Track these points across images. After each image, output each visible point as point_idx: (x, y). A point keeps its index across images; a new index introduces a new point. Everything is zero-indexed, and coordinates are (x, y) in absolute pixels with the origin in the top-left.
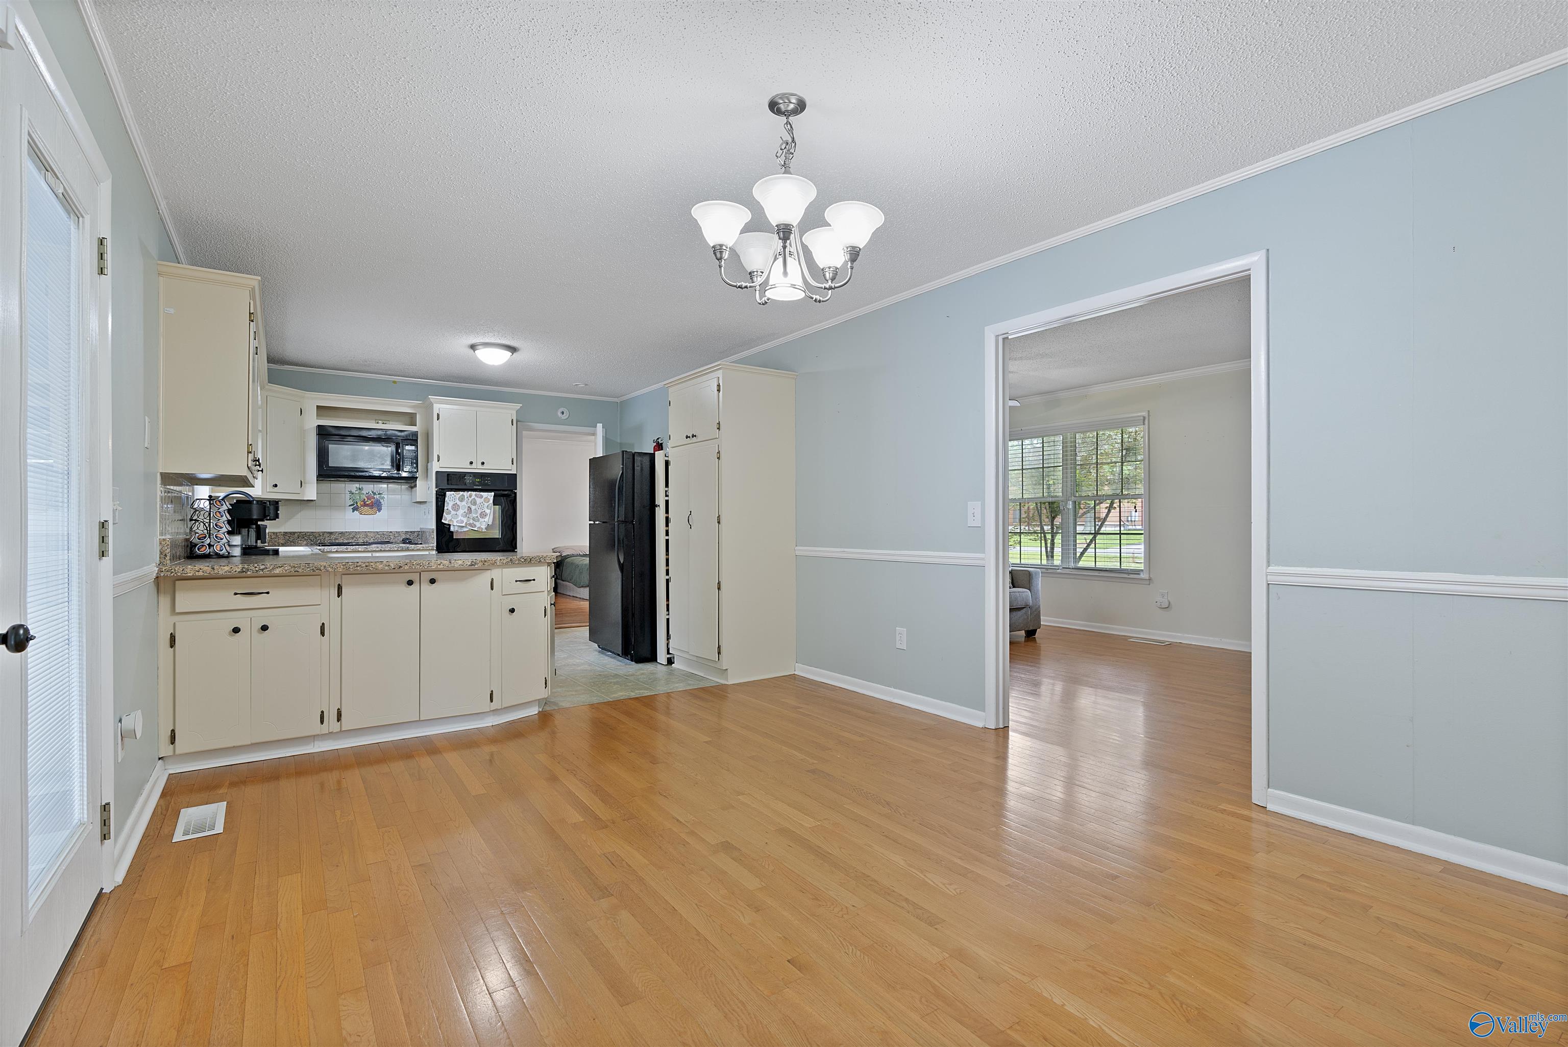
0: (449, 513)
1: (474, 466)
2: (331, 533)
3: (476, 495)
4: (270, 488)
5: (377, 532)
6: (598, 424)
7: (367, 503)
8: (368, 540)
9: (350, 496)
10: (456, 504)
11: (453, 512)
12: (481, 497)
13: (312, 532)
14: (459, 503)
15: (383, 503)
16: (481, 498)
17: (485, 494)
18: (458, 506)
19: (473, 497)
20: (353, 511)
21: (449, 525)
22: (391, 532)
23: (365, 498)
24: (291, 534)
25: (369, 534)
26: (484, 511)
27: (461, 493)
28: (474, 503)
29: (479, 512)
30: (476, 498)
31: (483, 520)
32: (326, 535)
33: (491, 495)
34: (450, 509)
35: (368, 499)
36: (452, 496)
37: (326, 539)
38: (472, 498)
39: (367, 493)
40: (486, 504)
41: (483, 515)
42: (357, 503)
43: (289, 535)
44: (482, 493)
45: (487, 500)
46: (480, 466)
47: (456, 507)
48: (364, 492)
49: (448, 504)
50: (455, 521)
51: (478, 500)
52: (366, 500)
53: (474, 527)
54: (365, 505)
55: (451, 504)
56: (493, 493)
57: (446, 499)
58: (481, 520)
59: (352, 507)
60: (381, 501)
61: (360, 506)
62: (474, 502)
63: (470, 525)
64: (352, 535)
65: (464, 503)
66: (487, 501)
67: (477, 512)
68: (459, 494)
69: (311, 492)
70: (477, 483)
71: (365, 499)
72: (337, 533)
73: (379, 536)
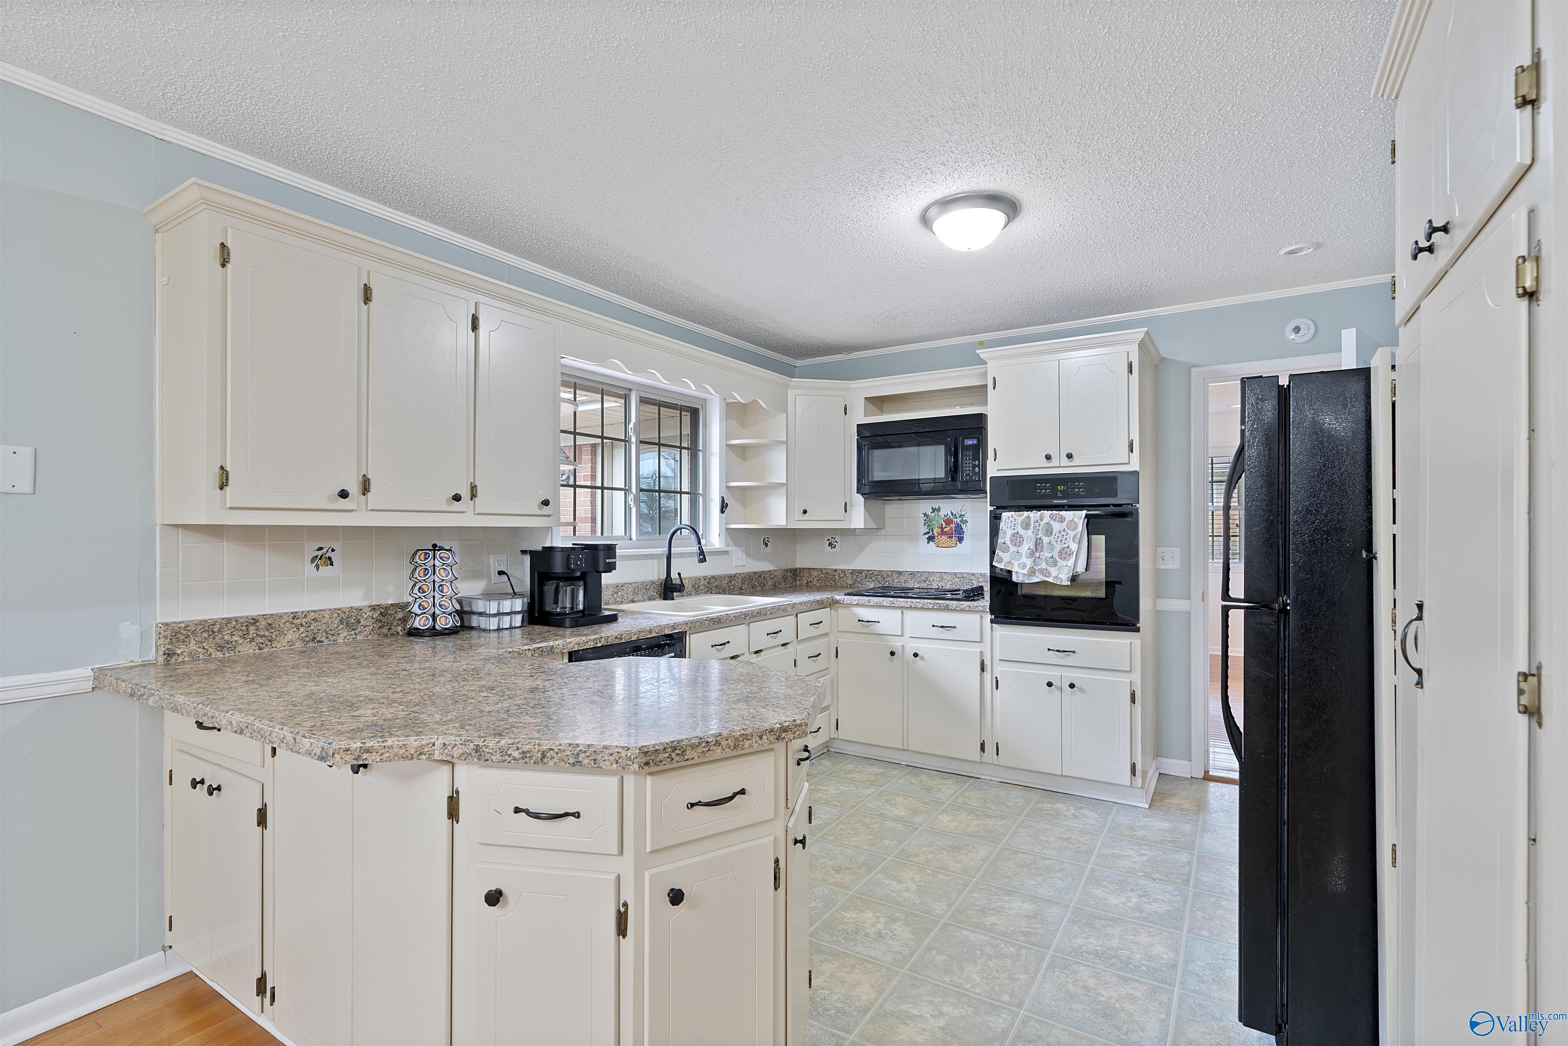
0: (1006, 550)
1: (1055, 462)
2: (900, 573)
3: (1051, 517)
4: (798, 515)
5: (955, 574)
6: (1342, 331)
7: (945, 530)
8: (944, 585)
9: (925, 520)
10: (1018, 533)
11: (1013, 549)
12: (1062, 520)
13: (880, 571)
14: (1022, 531)
15: (965, 530)
16: (1062, 522)
17: (1068, 515)
18: (1021, 537)
19: (1046, 519)
20: (928, 543)
21: (1010, 572)
22: (973, 574)
23: (943, 523)
24: (858, 572)
25: (945, 577)
26: (1068, 547)
27: (1026, 514)
28: (1049, 531)
29: (1058, 547)
30: (1051, 522)
31: (1064, 563)
32: (895, 576)
33: (1078, 517)
34: (1008, 542)
35: (946, 524)
36: (1011, 519)
37: (895, 581)
38: (1044, 522)
39: (944, 516)
40: (1072, 534)
41: (1065, 553)
42: (932, 531)
43: (857, 574)
44: (1063, 513)
45: (1072, 525)
46: (1065, 461)
47: (1017, 539)
48: (942, 514)
49: (1005, 533)
50: (1016, 563)
51: (1056, 526)
52: (944, 526)
53: (1048, 577)
54: (943, 533)
55: (1009, 533)
56: (1084, 512)
57: (1002, 525)
58: (1061, 563)
59: (927, 536)
60: (963, 526)
61: (936, 535)
62: (1047, 531)
63: (1042, 571)
64: (924, 577)
65: (1030, 532)
66: (1072, 528)
67: (1052, 549)
68: (1022, 515)
69: (858, 518)
70: (1059, 494)
71: (942, 525)
72: (908, 573)
73: (958, 580)
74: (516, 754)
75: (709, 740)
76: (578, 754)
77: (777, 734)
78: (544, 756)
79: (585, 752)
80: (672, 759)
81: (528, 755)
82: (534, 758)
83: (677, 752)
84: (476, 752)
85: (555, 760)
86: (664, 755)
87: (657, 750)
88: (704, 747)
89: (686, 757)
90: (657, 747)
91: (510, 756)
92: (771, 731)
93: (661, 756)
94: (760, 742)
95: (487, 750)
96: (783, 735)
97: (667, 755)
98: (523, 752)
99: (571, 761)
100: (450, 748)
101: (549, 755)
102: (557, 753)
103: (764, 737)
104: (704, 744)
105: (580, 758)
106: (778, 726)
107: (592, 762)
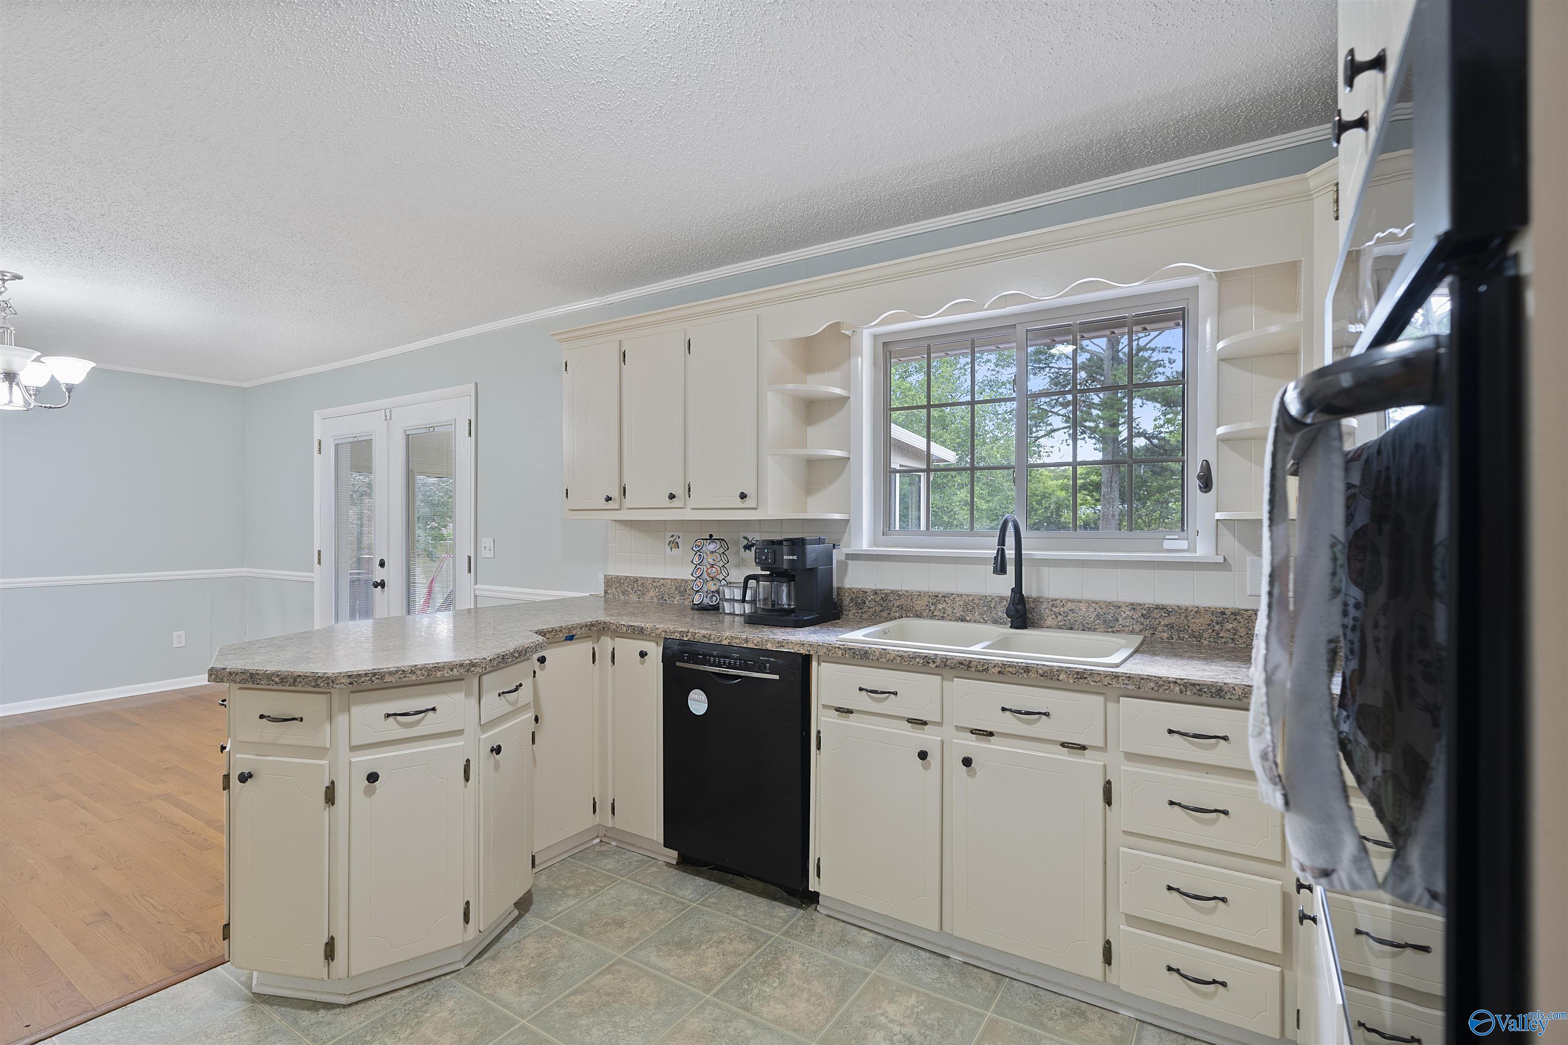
74: (277, 680)
75: (405, 669)
76: (317, 680)
77: (467, 668)
78: (295, 681)
79: (321, 678)
80: (373, 682)
81: (285, 680)
82: (289, 682)
83: (377, 676)
84: (251, 679)
85: (302, 684)
86: (365, 678)
87: (360, 675)
88: (401, 674)
89: (385, 681)
90: (360, 673)
91: (273, 681)
92: (461, 665)
93: (363, 679)
94: (451, 673)
95: (258, 677)
96: (472, 669)
97: (368, 678)
98: (282, 678)
99: (313, 684)
100: (234, 675)
101: (298, 680)
102: (304, 679)
103: (455, 670)
104: (400, 673)
105: (319, 682)
106: (468, 662)
107: (326, 685)
